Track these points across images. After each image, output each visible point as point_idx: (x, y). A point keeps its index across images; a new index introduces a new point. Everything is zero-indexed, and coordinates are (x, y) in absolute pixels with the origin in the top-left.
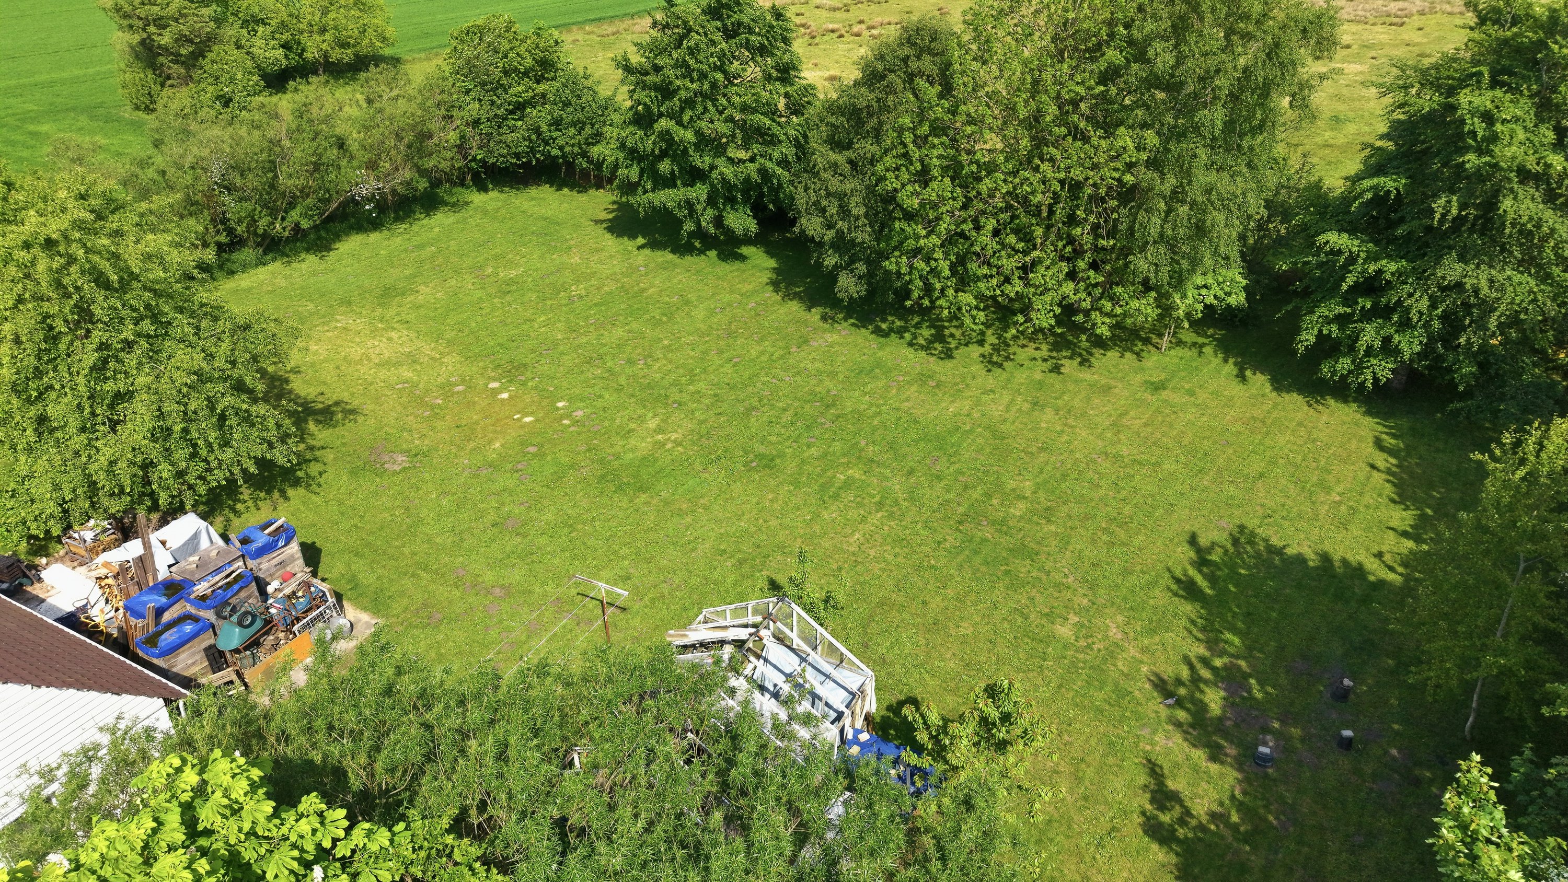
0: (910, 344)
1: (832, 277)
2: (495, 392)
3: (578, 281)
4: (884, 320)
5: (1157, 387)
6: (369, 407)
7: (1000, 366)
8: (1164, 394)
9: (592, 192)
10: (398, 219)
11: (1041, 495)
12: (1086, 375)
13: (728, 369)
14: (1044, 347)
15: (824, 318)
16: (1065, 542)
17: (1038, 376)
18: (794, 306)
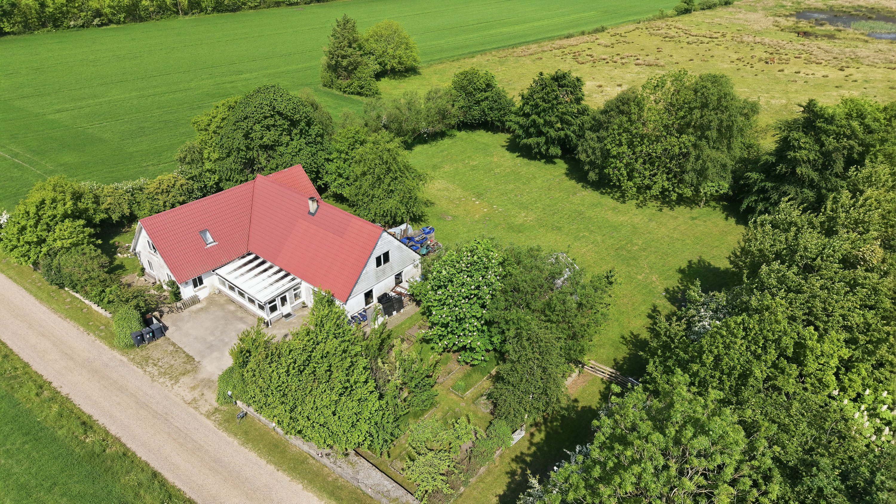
0: (612, 198)
1: (587, 173)
2: (474, 201)
3: (497, 168)
4: (604, 189)
5: (693, 219)
6: (437, 202)
7: (641, 207)
8: (695, 221)
9: (500, 133)
10: (433, 140)
11: (644, 245)
12: (671, 213)
13: (548, 200)
14: (659, 203)
15: (583, 186)
16: (647, 257)
17: (654, 211)
18: (573, 182)
